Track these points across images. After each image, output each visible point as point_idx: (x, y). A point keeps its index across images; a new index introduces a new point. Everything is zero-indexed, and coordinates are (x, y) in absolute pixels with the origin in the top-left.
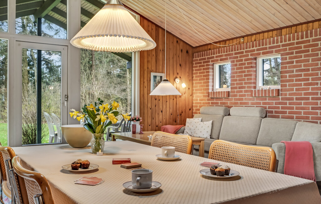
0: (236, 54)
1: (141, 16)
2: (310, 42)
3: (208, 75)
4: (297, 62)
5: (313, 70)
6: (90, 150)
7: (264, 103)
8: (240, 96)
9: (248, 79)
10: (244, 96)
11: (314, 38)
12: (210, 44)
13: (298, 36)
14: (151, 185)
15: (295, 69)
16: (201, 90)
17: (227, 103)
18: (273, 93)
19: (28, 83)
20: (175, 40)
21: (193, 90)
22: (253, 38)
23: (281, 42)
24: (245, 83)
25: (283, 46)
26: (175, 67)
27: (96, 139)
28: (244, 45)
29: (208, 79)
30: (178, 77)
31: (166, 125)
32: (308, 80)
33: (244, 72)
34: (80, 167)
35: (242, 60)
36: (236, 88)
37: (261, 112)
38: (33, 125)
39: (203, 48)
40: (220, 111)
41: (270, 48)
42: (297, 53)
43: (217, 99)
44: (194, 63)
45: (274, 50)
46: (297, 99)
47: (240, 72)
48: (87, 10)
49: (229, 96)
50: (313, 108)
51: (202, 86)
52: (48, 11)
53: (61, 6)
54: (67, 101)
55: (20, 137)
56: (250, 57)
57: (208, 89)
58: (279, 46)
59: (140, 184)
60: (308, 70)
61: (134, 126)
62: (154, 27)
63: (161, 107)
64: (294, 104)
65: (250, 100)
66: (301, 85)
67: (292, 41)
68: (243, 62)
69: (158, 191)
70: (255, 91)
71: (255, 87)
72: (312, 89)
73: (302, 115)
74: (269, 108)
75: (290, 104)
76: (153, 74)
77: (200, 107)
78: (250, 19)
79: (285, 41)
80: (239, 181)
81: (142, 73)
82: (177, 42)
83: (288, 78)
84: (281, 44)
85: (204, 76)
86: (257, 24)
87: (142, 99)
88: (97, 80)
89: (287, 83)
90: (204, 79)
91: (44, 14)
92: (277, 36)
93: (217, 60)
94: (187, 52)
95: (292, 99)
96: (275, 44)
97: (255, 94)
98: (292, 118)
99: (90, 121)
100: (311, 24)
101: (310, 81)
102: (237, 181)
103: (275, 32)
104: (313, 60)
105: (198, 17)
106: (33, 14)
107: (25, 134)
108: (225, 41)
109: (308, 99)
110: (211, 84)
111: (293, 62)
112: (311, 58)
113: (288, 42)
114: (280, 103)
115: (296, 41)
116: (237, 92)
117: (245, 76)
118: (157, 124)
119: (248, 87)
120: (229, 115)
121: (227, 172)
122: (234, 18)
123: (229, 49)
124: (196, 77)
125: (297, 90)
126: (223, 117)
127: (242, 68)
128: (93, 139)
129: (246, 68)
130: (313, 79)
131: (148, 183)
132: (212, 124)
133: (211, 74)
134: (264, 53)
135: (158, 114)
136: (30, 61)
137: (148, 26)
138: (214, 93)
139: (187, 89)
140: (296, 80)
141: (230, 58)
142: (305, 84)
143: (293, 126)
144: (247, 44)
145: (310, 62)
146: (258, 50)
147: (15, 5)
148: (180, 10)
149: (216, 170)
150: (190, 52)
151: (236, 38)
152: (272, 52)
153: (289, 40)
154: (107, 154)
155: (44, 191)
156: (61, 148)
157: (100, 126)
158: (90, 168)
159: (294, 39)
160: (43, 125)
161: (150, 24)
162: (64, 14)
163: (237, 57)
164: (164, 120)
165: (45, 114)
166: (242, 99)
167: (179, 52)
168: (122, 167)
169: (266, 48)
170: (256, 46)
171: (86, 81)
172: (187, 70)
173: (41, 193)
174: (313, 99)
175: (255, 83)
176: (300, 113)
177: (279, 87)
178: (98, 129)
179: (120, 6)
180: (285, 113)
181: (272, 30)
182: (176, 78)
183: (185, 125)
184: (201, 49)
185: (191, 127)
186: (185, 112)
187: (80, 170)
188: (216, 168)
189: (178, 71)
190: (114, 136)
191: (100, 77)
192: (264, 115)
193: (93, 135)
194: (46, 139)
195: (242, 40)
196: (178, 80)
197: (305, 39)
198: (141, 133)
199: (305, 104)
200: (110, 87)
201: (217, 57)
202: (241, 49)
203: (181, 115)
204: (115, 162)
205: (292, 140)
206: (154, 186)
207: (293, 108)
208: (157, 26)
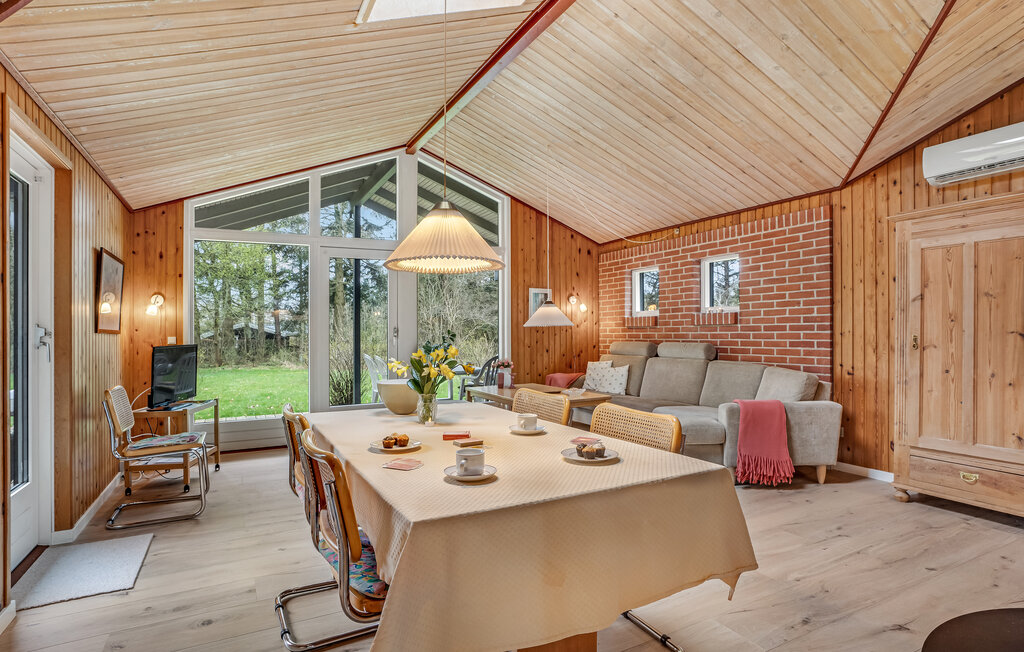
0: (667, 254)
1: (512, 198)
2: (785, 234)
3: (624, 290)
4: (765, 267)
5: (791, 280)
6: (417, 418)
7: (713, 336)
8: (675, 324)
9: (686, 296)
10: (682, 323)
11: (792, 227)
12: (621, 240)
13: (766, 224)
14: (482, 471)
15: (762, 279)
16: (612, 314)
17: (654, 336)
18: (726, 319)
19: (344, 304)
20: (569, 234)
21: (599, 315)
22: (695, 228)
23: (740, 234)
24: (683, 303)
25: (743, 240)
26: (569, 278)
27: (425, 402)
28: (679, 241)
29: (623, 296)
30: (575, 294)
31: (554, 372)
32: (784, 296)
33: (681, 284)
34: (395, 444)
35: (676, 265)
36: (667, 311)
37: (708, 350)
38: (348, 373)
39: (615, 245)
40: (642, 349)
41: (722, 244)
42: (764, 252)
43: (638, 329)
44: (600, 269)
45: (728, 247)
46: (766, 329)
47: (673, 285)
48: (428, 191)
49: (656, 324)
50: (792, 344)
51: (613, 308)
52: (371, 194)
53: (389, 186)
54: (397, 337)
55: (325, 393)
56: (689, 260)
57: (623, 313)
58: (736, 241)
59: (466, 470)
60: (784, 280)
61: (502, 376)
62: (534, 214)
63: (546, 343)
64: (760, 336)
65: (690, 330)
66: (772, 305)
67: (756, 233)
68: (679, 268)
69: (491, 479)
70: (698, 316)
71: (698, 310)
72: (791, 312)
73: (775, 355)
74: (722, 343)
75: (755, 337)
76: (532, 291)
77: (611, 342)
78: (686, 198)
79: (746, 233)
80: (619, 465)
81: (515, 288)
82: (572, 236)
83: (751, 294)
84: (739, 237)
85: (617, 291)
86: (699, 206)
87: (515, 330)
88: (451, 296)
89: (750, 303)
90: (616, 297)
91: (365, 198)
92: (732, 224)
93: (637, 266)
94: (589, 252)
95: (759, 329)
96: (730, 238)
97: (698, 320)
98: (758, 360)
99: (416, 376)
100: (786, 205)
101: (787, 299)
102: (615, 466)
103: (729, 218)
104: (791, 264)
105: (603, 197)
106: (349, 200)
107: (337, 388)
108: (649, 234)
109: (784, 328)
110: (627, 304)
111: (758, 268)
112: (787, 261)
113: (750, 235)
114: (739, 336)
115: (763, 232)
116: (670, 317)
117: (683, 290)
118: (540, 372)
119: (688, 309)
120: (657, 356)
121: (600, 453)
122: (660, 197)
123: (656, 246)
124: (604, 293)
125: (766, 313)
126: (647, 359)
127: (676, 278)
128: (420, 403)
129: (683, 277)
130: (791, 296)
131: (477, 468)
132: (629, 371)
133: (627, 287)
134: (712, 253)
135: (542, 355)
136: (347, 269)
137: (525, 214)
138: (632, 319)
139: (589, 312)
140: (765, 298)
141: (658, 262)
142: (779, 305)
143: (759, 374)
144: (684, 238)
145: (787, 267)
146: (702, 248)
147: (320, 189)
148: (569, 185)
149: (585, 450)
150: (594, 252)
151: (667, 228)
152: (724, 251)
153: (753, 231)
154: (441, 425)
155: (337, 476)
156: (378, 414)
157: (430, 384)
158: (409, 446)
159: (759, 230)
160: (363, 372)
161: (527, 209)
162: (392, 197)
163: (669, 260)
164: (552, 365)
165: (366, 357)
166: (678, 330)
167: (575, 253)
168: (455, 444)
169: (715, 245)
170: (699, 242)
171: (434, 299)
172: (589, 283)
173: (333, 479)
174: (791, 328)
175: (699, 302)
176: (772, 352)
177: (737, 309)
178: (427, 388)
179: (452, 212)
180: (748, 351)
181: (724, 215)
182: (572, 295)
183: (585, 372)
184: (611, 246)
185: (594, 375)
186: (587, 351)
187: (395, 448)
188: (585, 446)
189: (574, 285)
190: (469, 392)
191: (456, 292)
192: (714, 356)
193: (420, 396)
194: (368, 397)
195: (676, 232)
196: (573, 300)
197: (777, 229)
198: (511, 387)
199: (779, 336)
200: (472, 308)
201: (636, 260)
202: (674, 247)
203: (579, 355)
204: (446, 437)
205: (757, 399)
206: (486, 473)
207: (759, 344)
208: (538, 212)
